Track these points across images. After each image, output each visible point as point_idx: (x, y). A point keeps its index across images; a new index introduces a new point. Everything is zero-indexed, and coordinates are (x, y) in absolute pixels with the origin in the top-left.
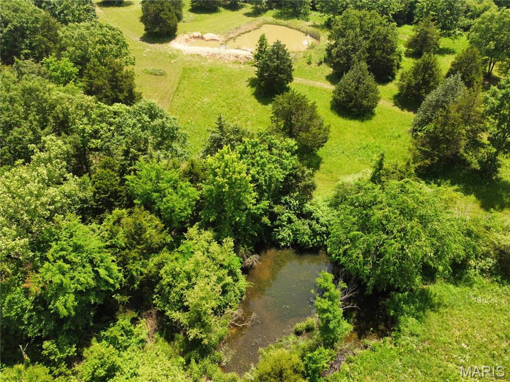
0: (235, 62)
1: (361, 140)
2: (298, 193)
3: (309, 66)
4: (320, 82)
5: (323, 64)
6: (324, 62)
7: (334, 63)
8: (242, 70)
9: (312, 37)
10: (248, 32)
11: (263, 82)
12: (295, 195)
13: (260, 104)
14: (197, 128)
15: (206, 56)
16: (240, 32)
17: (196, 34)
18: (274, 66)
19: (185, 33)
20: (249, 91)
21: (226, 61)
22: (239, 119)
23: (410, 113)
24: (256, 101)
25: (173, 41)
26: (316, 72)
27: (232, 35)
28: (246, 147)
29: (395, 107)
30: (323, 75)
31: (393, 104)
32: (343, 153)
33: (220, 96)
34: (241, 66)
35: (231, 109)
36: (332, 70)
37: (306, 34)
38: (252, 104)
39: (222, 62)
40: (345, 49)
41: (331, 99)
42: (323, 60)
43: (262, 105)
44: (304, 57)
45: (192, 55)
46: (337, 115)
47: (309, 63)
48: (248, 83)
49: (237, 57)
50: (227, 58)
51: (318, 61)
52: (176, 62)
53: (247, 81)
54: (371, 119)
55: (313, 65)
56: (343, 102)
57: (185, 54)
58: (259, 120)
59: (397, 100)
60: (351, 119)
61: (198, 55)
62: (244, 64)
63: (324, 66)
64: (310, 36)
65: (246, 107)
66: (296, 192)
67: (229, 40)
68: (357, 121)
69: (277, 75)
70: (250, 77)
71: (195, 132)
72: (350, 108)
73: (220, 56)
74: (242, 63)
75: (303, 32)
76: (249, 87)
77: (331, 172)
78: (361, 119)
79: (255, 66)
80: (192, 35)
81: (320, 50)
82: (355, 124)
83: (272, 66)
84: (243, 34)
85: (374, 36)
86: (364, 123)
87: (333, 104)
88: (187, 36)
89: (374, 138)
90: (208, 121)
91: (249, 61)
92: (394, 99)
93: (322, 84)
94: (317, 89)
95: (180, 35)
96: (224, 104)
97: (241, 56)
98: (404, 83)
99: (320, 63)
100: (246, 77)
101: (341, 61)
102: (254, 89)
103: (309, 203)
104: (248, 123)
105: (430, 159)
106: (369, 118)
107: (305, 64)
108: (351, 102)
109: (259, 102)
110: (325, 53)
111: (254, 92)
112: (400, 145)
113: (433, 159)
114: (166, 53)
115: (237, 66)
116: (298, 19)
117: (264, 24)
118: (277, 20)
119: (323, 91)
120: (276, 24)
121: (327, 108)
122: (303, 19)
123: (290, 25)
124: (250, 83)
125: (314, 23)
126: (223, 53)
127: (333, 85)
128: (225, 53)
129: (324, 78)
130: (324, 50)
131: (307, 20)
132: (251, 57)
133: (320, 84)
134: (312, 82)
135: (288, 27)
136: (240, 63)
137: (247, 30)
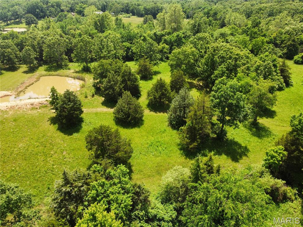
0: (33, 109)
1: (145, 140)
2: (141, 204)
3: (87, 99)
4: (100, 108)
5: (95, 95)
6: (95, 94)
7: (105, 94)
8: (40, 114)
9: (79, 79)
10: (32, 84)
11: (64, 120)
12: (139, 207)
13: (66, 136)
14: (23, 172)
15: (6, 109)
16: (26, 85)
18: (70, 107)
20: (53, 128)
21: (24, 109)
22: (56, 152)
23: (161, 113)
24: (62, 134)
26: (94, 102)
27: (20, 89)
28: (97, 190)
29: (151, 112)
30: (99, 103)
31: (149, 111)
32: (141, 153)
33: (32, 139)
34: (39, 111)
35: (45, 147)
36: (103, 99)
37: (74, 78)
38: (60, 137)
39: (21, 111)
40: (110, 85)
41: (113, 118)
42: (94, 93)
43: (68, 135)
44: (81, 94)
46: (122, 128)
47: (86, 97)
48: (49, 122)
49: (32, 105)
50: (25, 107)
51: (91, 94)
53: (48, 121)
54: (143, 124)
55: (89, 97)
56: (124, 119)
58: (72, 148)
59: (150, 108)
60: (132, 128)
62: (40, 108)
63: (96, 97)
64: (77, 79)
65: (57, 141)
66: (139, 204)
67: (20, 93)
68: (136, 128)
69: (74, 113)
70: (49, 117)
71: (23, 177)
72: (129, 121)
73: (18, 107)
74: (38, 108)
76: (52, 125)
77: (142, 171)
78: (138, 126)
79: (52, 109)
81: (89, 87)
82: (135, 130)
83: (68, 108)
84: (29, 86)
85: (123, 73)
86: (141, 128)
87: (116, 121)
89: (152, 136)
90: (31, 162)
91: (43, 106)
92: (148, 107)
93: (101, 109)
94: (100, 113)
96: (38, 144)
97: (35, 103)
98: (152, 98)
99: (93, 96)
100: (46, 118)
101: (110, 93)
102: (57, 126)
103: (150, 208)
104: (64, 153)
105: (196, 142)
106: (142, 124)
107: (84, 98)
108: (129, 117)
109: (65, 134)
110: (94, 88)
111: (57, 128)
112: (169, 136)
113: (197, 142)
115: (35, 112)
116: (63, 69)
117: (41, 77)
118: (50, 73)
119: (105, 114)
120: (50, 75)
121: (114, 125)
122: (66, 69)
123: (60, 74)
124: (51, 122)
125: (75, 70)
126: (20, 104)
127: (109, 108)
128: (22, 104)
129: (101, 105)
130: (92, 87)
131: (69, 69)
132: (43, 102)
133: (101, 110)
134: (95, 109)
135: (58, 76)
136: (37, 108)
137: (31, 83)
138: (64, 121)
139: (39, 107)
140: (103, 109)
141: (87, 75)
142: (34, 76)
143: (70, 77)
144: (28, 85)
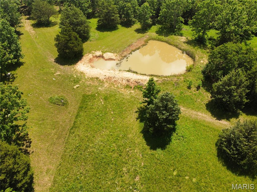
0: (127, 87)
3: (190, 91)
4: (202, 113)
5: (201, 88)
6: (202, 86)
8: (132, 97)
9: (188, 55)
10: (138, 49)
13: (148, 147)
15: (103, 79)
16: (132, 49)
17: (98, 53)
19: (90, 52)
20: (138, 127)
21: (119, 85)
24: (145, 142)
25: (79, 62)
26: (197, 98)
27: (125, 54)
30: (203, 103)
34: (131, 93)
37: (183, 51)
39: (116, 86)
40: (228, 88)
44: (185, 81)
45: (92, 79)
47: (189, 88)
49: (128, 81)
50: (120, 82)
51: (197, 85)
52: (79, 87)
53: (136, 112)
55: (193, 89)
57: (86, 77)
61: (97, 78)
64: (186, 53)
67: (123, 59)
70: (139, 106)
73: (114, 79)
74: (133, 88)
75: (180, 49)
76: (138, 121)
80: (94, 55)
84: (134, 51)
88: (90, 56)
91: (139, 86)
93: (203, 115)
95: (86, 55)
97: (132, 80)
99: (198, 88)
101: (224, 99)
102: (143, 125)
107: (186, 89)
108: (243, 160)
110: (202, 76)
111: (142, 128)
114: (72, 76)
115: (128, 92)
116: (175, 35)
117: (150, 40)
118: (159, 37)
119: (206, 127)
120: (159, 40)
121: (214, 154)
122: (178, 35)
123: (170, 41)
124: (139, 115)
125: (187, 38)
126: (117, 77)
127: (214, 117)
128: (119, 77)
129: (205, 108)
130: (200, 73)
131: (181, 35)
132: (140, 81)
133: (203, 117)
134: (195, 113)
135: (167, 43)
136: (131, 88)
137: (137, 47)
138: (151, 130)
139: (133, 86)
140: (206, 116)
141: (199, 50)
142: (143, 38)
143: (179, 48)
144: (134, 49)
